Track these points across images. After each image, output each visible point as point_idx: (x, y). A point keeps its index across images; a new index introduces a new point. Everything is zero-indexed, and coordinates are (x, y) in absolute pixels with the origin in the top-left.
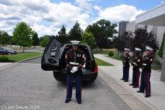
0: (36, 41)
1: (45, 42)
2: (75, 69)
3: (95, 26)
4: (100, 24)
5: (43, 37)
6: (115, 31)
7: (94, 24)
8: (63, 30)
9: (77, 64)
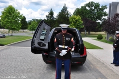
0: (24, 24)
1: (33, 26)
2: (64, 52)
3: (83, 8)
4: (89, 7)
5: (31, 21)
6: (105, 13)
7: (82, 7)
8: (51, 13)
9: (66, 47)
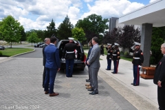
1: (33, 37)
3: (86, 20)
5: (29, 32)
6: (107, 26)
8: (53, 25)
